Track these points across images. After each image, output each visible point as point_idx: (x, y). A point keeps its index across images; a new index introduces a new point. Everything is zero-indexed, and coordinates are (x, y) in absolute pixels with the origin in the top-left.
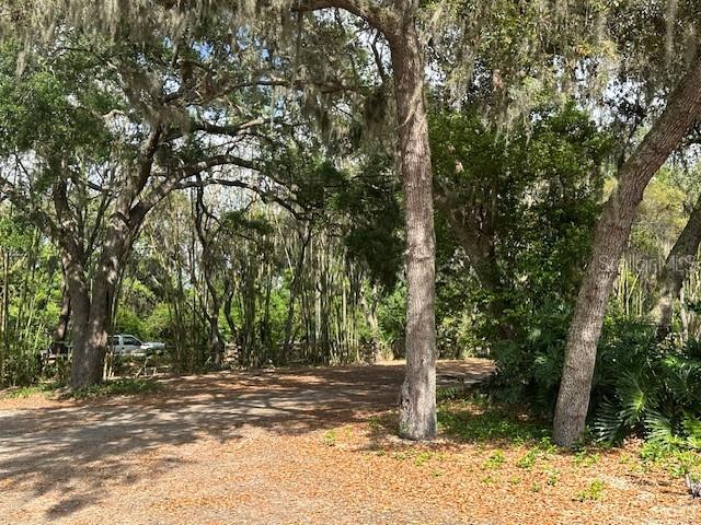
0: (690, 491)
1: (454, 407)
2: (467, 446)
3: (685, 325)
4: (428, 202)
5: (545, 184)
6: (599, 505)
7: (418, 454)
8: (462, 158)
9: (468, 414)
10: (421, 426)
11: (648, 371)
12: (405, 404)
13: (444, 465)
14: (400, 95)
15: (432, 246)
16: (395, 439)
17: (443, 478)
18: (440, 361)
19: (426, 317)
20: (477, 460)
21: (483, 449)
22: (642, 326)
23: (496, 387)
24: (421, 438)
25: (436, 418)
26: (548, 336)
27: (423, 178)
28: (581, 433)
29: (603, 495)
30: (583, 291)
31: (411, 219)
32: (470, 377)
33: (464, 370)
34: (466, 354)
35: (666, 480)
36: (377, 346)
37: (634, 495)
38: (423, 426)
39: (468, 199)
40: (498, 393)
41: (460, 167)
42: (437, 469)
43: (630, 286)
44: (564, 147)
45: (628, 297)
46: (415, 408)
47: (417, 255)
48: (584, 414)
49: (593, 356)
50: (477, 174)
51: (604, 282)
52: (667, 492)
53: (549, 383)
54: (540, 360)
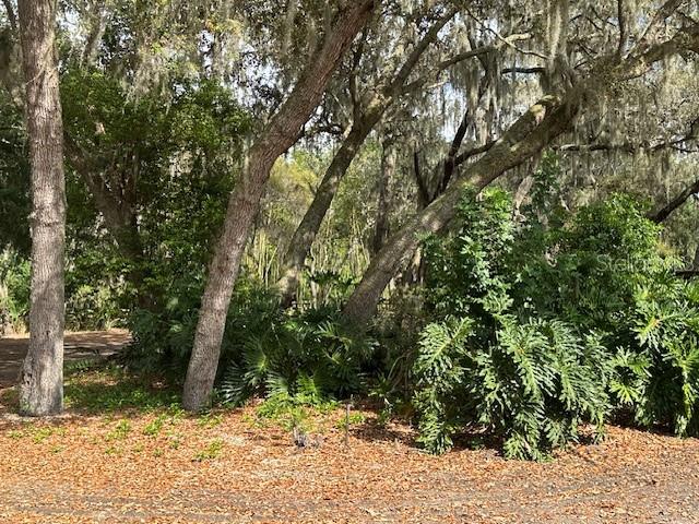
0: (296, 442)
1: (86, 379)
2: (94, 418)
3: (314, 294)
4: (58, 161)
5: (187, 155)
6: (216, 463)
7: (37, 431)
8: (102, 119)
9: (101, 386)
10: (44, 401)
11: (271, 335)
12: (27, 378)
13: (67, 440)
14: (27, 42)
15: (62, 210)
16: (14, 418)
17: (62, 454)
18: (80, 333)
19: (54, 286)
20: (102, 432)
21: (111, 420)
22: (268, 295)
23: (133, 358)
24: (44, 414)
25: (62, 392)
26: (184, 305)
27: (53, 136)
28: (209, 396)
29: (220, 453)
30: (216, 261)
31: (38, 179)
32: (111, 347)
33: (105, 341)
34: (109, 325)
35: (279, 434)
36: (7, 318)
37: (248, 450)
38: (46, 403)
39: (107, 162)
40: (134, 364)
41: (101, 128)
42: (58, 445)
43: (269, 259)
44: (207, 120)
45: (267, 269)
46: (39, 383)
47: (45, 219)
48: (213, 378)
49: (222, 323)
50: (118, 138)
51: (235, 253)
52: (277, 445)
53: (184, 350)
54: (176, 328)
